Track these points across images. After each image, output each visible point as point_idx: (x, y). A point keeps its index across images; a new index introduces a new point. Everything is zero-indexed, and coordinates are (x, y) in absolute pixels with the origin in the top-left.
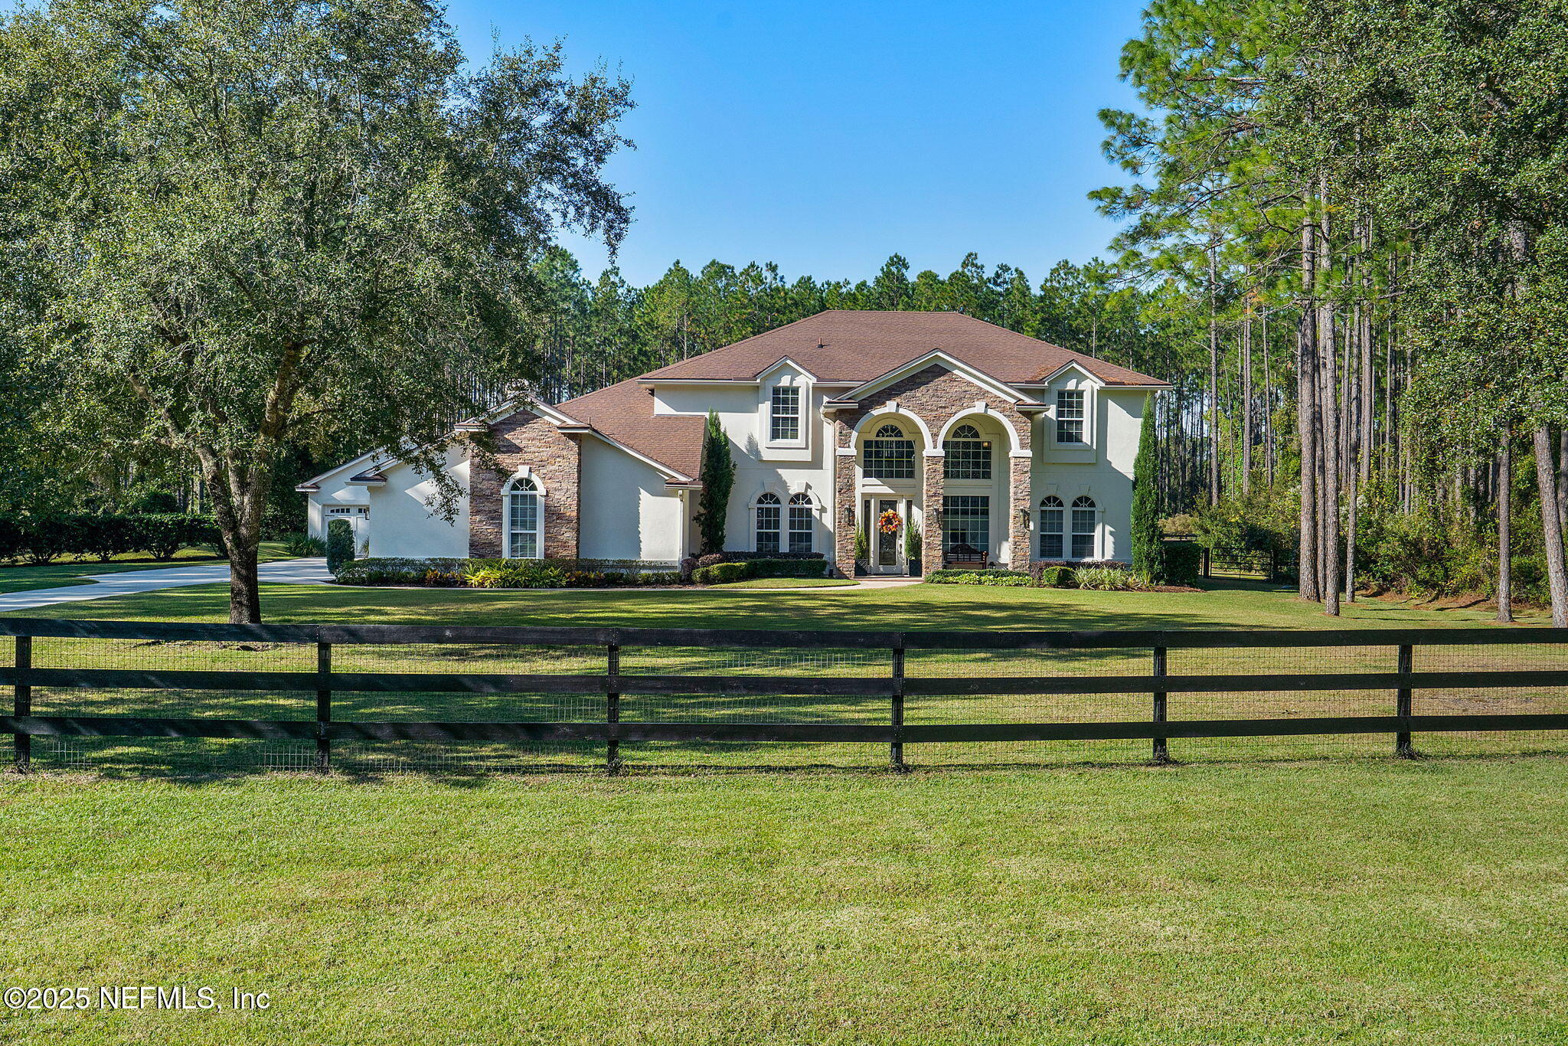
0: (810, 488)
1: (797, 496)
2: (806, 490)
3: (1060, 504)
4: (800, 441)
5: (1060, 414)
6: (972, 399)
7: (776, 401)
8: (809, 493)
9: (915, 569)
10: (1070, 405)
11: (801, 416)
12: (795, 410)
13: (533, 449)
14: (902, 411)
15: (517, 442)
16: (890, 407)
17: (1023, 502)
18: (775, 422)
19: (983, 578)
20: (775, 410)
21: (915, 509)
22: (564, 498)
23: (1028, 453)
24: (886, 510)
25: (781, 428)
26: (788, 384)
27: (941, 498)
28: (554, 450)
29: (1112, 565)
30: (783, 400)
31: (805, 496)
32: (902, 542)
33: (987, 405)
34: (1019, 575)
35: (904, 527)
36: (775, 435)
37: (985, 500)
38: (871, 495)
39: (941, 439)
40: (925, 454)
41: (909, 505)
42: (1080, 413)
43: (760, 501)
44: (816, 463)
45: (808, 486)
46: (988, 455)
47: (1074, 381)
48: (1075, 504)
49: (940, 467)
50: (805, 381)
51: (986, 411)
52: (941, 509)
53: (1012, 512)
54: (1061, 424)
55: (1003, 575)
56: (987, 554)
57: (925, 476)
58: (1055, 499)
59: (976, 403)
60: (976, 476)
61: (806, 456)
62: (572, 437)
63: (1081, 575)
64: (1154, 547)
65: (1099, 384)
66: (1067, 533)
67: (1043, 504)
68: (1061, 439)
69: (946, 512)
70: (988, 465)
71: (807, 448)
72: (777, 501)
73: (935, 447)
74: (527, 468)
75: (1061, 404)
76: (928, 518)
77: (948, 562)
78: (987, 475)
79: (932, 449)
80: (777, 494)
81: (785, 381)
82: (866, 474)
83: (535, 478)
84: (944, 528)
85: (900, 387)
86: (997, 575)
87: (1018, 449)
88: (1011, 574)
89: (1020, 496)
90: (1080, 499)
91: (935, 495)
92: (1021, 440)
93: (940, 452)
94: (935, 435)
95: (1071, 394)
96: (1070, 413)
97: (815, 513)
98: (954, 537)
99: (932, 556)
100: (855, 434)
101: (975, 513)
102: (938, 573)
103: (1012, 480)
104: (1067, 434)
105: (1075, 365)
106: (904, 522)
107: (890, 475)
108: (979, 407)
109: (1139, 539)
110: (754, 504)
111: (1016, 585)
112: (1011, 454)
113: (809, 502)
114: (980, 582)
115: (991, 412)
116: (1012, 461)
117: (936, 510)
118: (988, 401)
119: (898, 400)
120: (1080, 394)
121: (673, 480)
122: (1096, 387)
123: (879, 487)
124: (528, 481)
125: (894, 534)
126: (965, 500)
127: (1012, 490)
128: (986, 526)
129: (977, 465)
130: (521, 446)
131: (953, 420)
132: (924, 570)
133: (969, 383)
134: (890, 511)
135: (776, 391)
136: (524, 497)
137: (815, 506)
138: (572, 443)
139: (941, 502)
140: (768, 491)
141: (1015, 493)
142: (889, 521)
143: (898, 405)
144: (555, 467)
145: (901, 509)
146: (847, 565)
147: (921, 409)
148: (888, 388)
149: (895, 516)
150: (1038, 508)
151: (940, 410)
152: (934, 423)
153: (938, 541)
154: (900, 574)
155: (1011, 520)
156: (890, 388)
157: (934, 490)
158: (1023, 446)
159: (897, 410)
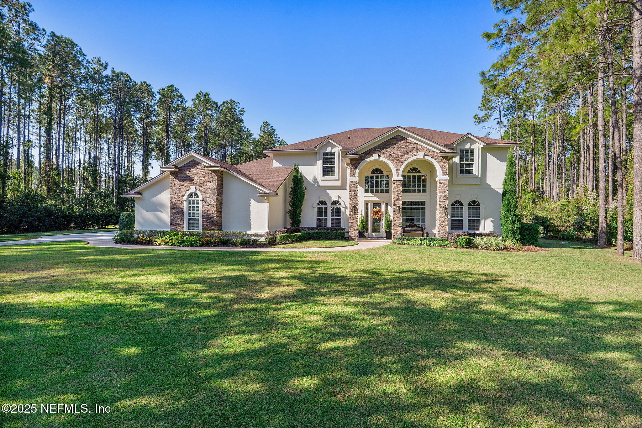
0: (341, 198)
1: (335, 202)
2: (339, 199)
3: (462, 204)
4: (335, 177)
5: (462, 160)
6: (417, 151)
7: (324, 159)
8: (340, 200)
9: (389, 235)
10: (467, 156)
11: (336, 165)
12: (333, 163)
13: (197, 178)
14: (381, 159)
15: (190, 175)
16: (375, 156)
17: (444, 203)
18: (324, 168)
19: (423, 242)
20: (324, 163)
21: (389, 207)
22: (210, 202)
23: (447, 177)
24: (376, 208)
25: (327, 171)
26: (330, 151)
27: (401, 201)
28: (206, 178)
29: (492, 235)
30: (328, 159)
31: (338, 202)
32: (383, 223)
33: (425, 154)
34: (442, 240)
35: (384, 215)
36: (324, 174)
37: (424, 203)
38: (369, 201)
39: (400, 172)
40: (393, 179)
41: (387, 205)
42: (472, 160)
43: (318, 204)
44: (342, 187)
45: (339, 197)
46: (425, 181)
47: (469, 144)
48: (469, 204)
49: (400, 186)
50: (337, 150)
51: (424, 157)
52: (401, 207)
53: (438, 208)
54: (462, 165)
55: (434, 240)
56: (425, 229)
57: (393, 190)
58: (459, 202)
59: (419, 153)
60: (419, 191)
61: (338, 183)
62: (214, 172)
63: (478, 240)
64: (516, 225)
65: (482, 145)
66: (465, 218)
67: (453, 204)
68: (462, 172)
69: (404, 209)
70: (425, 186)
71: (338, 180)
72: (326, 204)
73: (398, 176)
74: (194, 187)
75: (462, 156)
76: (394, 211)
77: (405, 233)
78: (424, 191)
79: (396, 177)
80: (325, 201)
81: (329, 150)
82: (367, 191)
83: (198, 192)
84: (403, 215)
85: (380, 147)
86: (431, 240)
87: (441, 175)
88: (438, 240)
89: (442, 199)
90: (472, 202)
91: (398, 199)
92: (443, 171)
93: (401, 178)
94: (397, 170)
95: (467, 151)
96: (467, 160)
97: (343, 209)
98: (408, 220)
99: (397, 230)
100: (358, 171)
101: (418, 209)
102: (399, 239)
103: (438, 192)
104: (465, 170)
105: (469, 136)
106: (384, 213)
107: (377, 191)
108: (420, 155)
109: (506, 221)
110: (315, 206)
111: (442, 246)
112: (437, 179)
113: (340, 204)
114: (421, 244)
115: (427, 157)
116: (438, 183)
117: (399, 207)
118: (425, 152)
119: (379, 153)
120: (472, 150)
121: (263, 192)
122: (481, 146)
123: (372, 197)
124: (195, 194)
125: (380, 219)
126: (413, 202)
127: (438, 197)
128: (424, 215)
129: (419, 186)
130: (192, 177)
131: (407, 162)
132: (392, 237)
133: (415, 144)
134: (378, 208)
135: (325, 154)
136: (194, 201)
137: (342, 206)
138: (214, 175)
139: (401, 203)
140: (321, 199)
141: (440, 198)
142: (377, 213)
143: (379, 156)
144: (207, 187)
145: (383, 207)
146: (354, 234)
147: (391, 157)
148: (374, 148)
149: (380, 210)
150: (450, 207)
151: (400, 157)
152: (397, 164)
153: (399, 222)
154: (382, 238)
155: (437, 212)
156: (375, 148)
157: (397, 197)
158: (444, 174)
159: (379, 158)
